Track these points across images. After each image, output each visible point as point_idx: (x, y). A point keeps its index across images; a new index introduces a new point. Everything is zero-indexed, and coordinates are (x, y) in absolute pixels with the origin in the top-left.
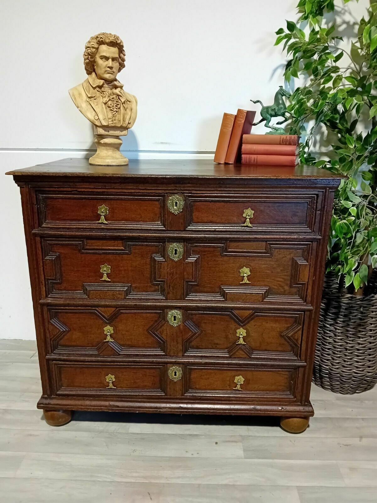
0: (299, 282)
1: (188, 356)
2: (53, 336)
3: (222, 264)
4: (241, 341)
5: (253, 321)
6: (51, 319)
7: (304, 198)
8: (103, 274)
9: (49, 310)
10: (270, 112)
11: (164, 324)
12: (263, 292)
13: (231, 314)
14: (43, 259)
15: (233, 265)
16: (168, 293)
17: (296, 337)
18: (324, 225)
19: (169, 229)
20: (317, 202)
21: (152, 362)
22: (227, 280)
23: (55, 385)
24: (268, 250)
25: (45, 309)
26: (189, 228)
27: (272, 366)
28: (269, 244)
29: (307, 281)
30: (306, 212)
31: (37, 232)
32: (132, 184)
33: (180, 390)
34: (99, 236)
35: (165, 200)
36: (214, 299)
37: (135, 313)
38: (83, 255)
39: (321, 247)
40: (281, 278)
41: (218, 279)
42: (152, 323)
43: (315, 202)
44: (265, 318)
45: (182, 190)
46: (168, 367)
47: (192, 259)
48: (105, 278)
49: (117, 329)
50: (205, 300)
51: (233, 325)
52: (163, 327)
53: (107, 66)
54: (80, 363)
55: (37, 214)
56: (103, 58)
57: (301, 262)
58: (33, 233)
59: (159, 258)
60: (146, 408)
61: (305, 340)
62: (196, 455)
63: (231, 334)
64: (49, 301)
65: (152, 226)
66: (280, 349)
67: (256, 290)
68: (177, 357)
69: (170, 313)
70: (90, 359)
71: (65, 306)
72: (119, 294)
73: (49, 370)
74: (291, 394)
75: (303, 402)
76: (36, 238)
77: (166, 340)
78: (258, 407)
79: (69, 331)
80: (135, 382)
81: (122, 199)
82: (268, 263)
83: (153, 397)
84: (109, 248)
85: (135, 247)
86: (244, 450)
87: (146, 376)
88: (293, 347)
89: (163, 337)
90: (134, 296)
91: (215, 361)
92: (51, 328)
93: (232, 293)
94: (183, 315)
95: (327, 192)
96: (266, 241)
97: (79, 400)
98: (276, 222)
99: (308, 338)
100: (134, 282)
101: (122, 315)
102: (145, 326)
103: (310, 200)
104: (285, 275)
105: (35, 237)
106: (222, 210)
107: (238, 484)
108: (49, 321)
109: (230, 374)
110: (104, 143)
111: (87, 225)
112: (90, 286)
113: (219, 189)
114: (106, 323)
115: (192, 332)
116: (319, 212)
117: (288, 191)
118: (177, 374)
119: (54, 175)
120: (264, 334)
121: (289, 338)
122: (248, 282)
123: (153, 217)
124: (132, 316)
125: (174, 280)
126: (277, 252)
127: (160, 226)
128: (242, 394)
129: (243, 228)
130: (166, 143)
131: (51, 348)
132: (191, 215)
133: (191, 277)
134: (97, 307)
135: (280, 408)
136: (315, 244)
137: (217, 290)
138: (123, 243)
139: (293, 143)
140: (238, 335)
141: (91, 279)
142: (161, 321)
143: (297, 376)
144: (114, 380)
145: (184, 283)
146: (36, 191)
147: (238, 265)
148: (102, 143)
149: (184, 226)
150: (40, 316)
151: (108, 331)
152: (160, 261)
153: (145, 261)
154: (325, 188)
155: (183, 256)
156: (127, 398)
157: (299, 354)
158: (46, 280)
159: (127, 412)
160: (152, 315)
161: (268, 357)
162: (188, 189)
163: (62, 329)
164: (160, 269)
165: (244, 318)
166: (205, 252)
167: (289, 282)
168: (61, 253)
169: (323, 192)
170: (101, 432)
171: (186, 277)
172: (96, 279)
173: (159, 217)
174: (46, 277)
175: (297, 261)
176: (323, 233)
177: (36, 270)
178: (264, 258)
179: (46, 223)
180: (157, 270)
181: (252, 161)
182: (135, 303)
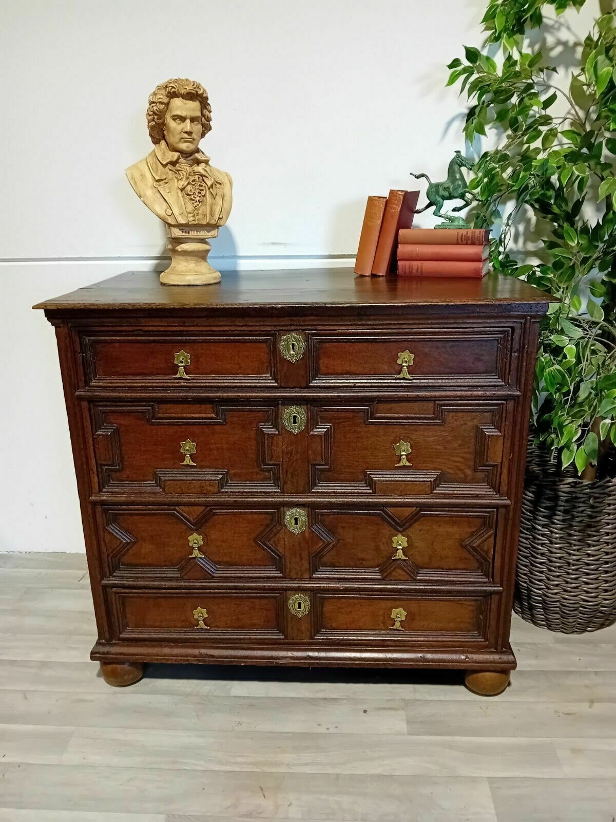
0: (487, 463)
1: (319, 578)
2: (111, 551)
3: (367, 437)
4: (400, 555)
5: (417, 523)
6: (107, 525)
7: (491, 333)
8: (186, 455)
9: (105, 511)
10: (442, 192)
11: (281, 530)
12: (432, 480)
13: (383, 514)
14: (93, 435)
15: (384, 438)
16: (285, 483)
17: (485, 548)
18: (524, 374)
19: (283, 385)
20: (512, 339)
21: (264, 588)
22: (375, 462)
23: (117, 624)
24: (439, 414)
25: (99, 509)
26: (315, 383)
27: (449, 592)
28: (438, 404)
29: (499, 460)
30: (495, 354)
31: (83, 393)
32: (225, 319)
33: (308, 630)
34: (178, 398)
35: (276, 342)
36: (356, 491)
37: (235, 514)
38: (153, 427)
39: (520, 409)
40: (459, 457)
41: (361, 460)
42: (261, 529)
43: (510, 338)
44: (436, 518)
45: (302, 326)
46: (288, 596)
47: (320, 430)
48: (188, 461)
49: (209, 538)
50: (342, 493)
51: (386, 530)
52: (278, 534)
53: (184, 131)
54: (154, 591)
55: (81, 367)
56: (176, 119)
57: (490, 431)
58: (77, 396)
59: (269, 430)
60: (256, 658)
61: (500, 552)
62: (332, 730)
63: (383, 543)
64: (105, 498)
65: (257, 381)
66: (461, 566)
67: (421, 476)
68: (301, 579)
69: (288, 513)
70: (168, 584)
71: (128, 504)
72: (210, 485)
73: (106, 601)
74: (479, 635)
75: (499, 648)
76: (82, 402)
77: (283, 553)
78: (429, 656)
79: (135, 543)
80: (238, 619)
81: (209, 342)
82: (438, 434)
83: (266, 641)
84: (193, 415)
85: (231, 413)
86: (408, 722)
87: (255, 610)
88: (481, 564)
89: (278, 550)
90: (233, 487)
91: (361, 586)
92: (108, 538)
93: (383, 481)
94: (308, 516)
95: (528, 322)
96: (435, 401)
97: (153, 646)
98: (448, 370)
99: (504, 548)
100: (232, 466)
101: (216, 517)
102: (250, 533)
103: (502, 336)
104: (466, 453)
105: (80, 401)
106: (364, 354)
107: (398, 773)
108: (104, 528)
109: (383, 604)
110: (181, 251)
111: (158, 381)
112: (166, 474)
113: (360, 323)
114: (192, 530)
115: (324, 542)
116: (516, 354)
117: (467, 323)
118: (302, 605)
119: (106, 307)
120: (435, 544)
121: (474, 549)
122: (408, 464)
123: (258, 367)
124: (231, 519)
125: (293, 462)
126: (453, 417)
127: (269, 381)
128: (404, 636)
129: (398, 381)
130: (280, 244)
131: (109, 568)
132: (317, 363)
133: (319, 458)
134: (178, 506)
135: (463, 657)
136: (511, 404)
137: (361, 477)
138: (213, 408)
139: (477, 242)
140: (394, 545)
141: (167, 463)
142: (275, 526)
143: (489, 608)
144: (206, 616)
145: (308, 467)
146: (79, 332)
147: (392, 438)
148: (179, 250)
149: (307, 380)
150: (91, 520)
151: (195, 541)
152: (271, 434)
153: (247, 435)
154: (524, 317)
155: (306, 426)
156: (227, 643)
157: (491, 573)
158: (99, 466)
159: (227, 664)
160: (260, 516)
161: (442, 578)
162: (311, 323)
163: (125, 539)
164: (272, 445)
165: (403, 519)
166: (340, 418)
167: (471, 463)
168: (120, 424)
169: (521, 323)
170: (188, 695)
171: (311, 457)
172: (174, 463)
173: (267, 367)
174: (98, 462)
175: (484, 430)
176: (523, 386)
177: (83, 452)
178: (432, 427)
179: (97, 379)
180: (266, 448)
181: (415, 271)
182: (234, 499)
